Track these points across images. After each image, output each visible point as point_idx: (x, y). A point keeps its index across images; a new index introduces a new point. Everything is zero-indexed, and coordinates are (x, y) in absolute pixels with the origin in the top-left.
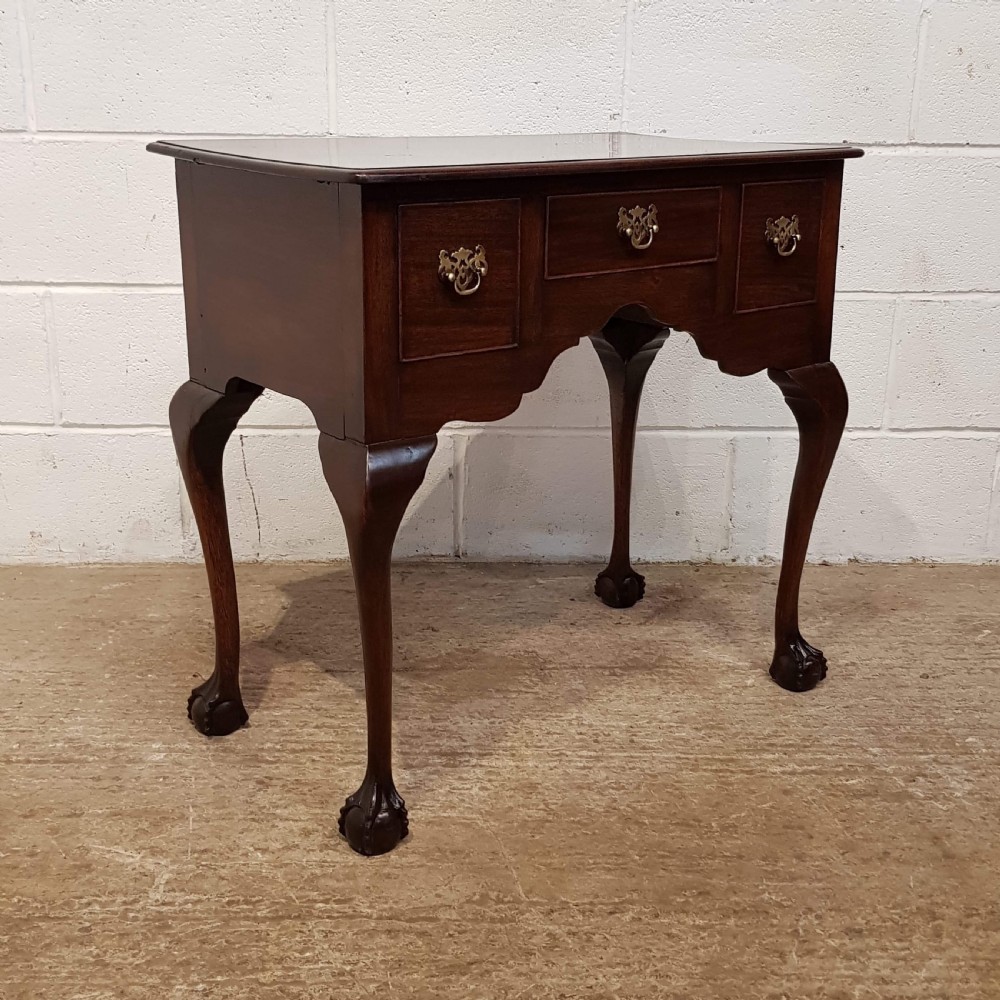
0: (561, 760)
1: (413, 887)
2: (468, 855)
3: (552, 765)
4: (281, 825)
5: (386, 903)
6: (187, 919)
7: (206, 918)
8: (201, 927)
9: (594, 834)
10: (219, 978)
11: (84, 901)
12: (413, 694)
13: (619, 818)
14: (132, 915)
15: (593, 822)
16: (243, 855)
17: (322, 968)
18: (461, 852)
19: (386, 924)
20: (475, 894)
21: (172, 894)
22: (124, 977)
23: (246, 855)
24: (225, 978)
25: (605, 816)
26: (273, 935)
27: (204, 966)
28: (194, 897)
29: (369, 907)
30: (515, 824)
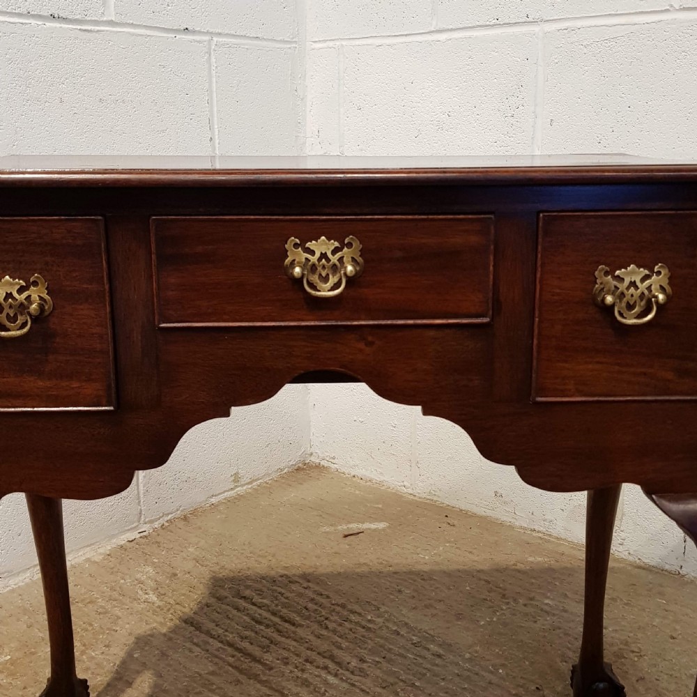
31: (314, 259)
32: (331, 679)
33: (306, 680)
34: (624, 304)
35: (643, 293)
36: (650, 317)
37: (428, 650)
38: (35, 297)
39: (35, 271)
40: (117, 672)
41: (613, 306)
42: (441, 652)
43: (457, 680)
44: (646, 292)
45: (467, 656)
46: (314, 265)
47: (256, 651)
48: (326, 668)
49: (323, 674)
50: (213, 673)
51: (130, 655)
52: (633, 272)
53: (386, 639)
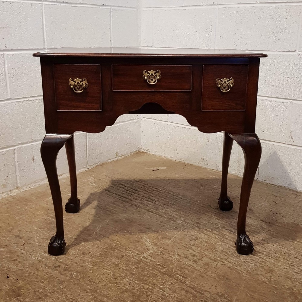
0: (290, 267)
1: (206, 283)
2: (231, 281)
3: (286, 267)
4: (190, 250)
5: (194, 283)
6: (145, 264)
7: (149, 266)
8: (146, 267)
9: (277, 293)
10: (136, 282)
11: (130, 249)
12: (264, 231)
13: (291, 292)
14: (135, 257)
15: (280, 290)
16: (173, 254)
17: (161, 292)
18: (229, 279)
19: (188, 289)
20: (220, 293)
21: (148, 256)
22: (118, 271)
23: (174, 254)
24: (138, 282)
25: (286, 290)
26: (159, 277)
27: (136, 277)
28: (152, 259)
29: (189, 282)
30: (254, 279)
31: (150, 75)
32: (149, 203)
33: (142, 203)
34: (223, 87)
35: (227, 85)
36: (229, 90)
37: (178, 197)
38: (84, 83)
39: (84, 77)
40: (87, 201)
41: (220, 87)
42: (181, 197)
43: (186, 203)
44: (228, 84)
45: (189, 198)
47: (127, 197)
48: (148, 200)
49: (147, 202)
50: (115, 201)
51: (89, 197)
52: (225, 80)
53: (166, 194)
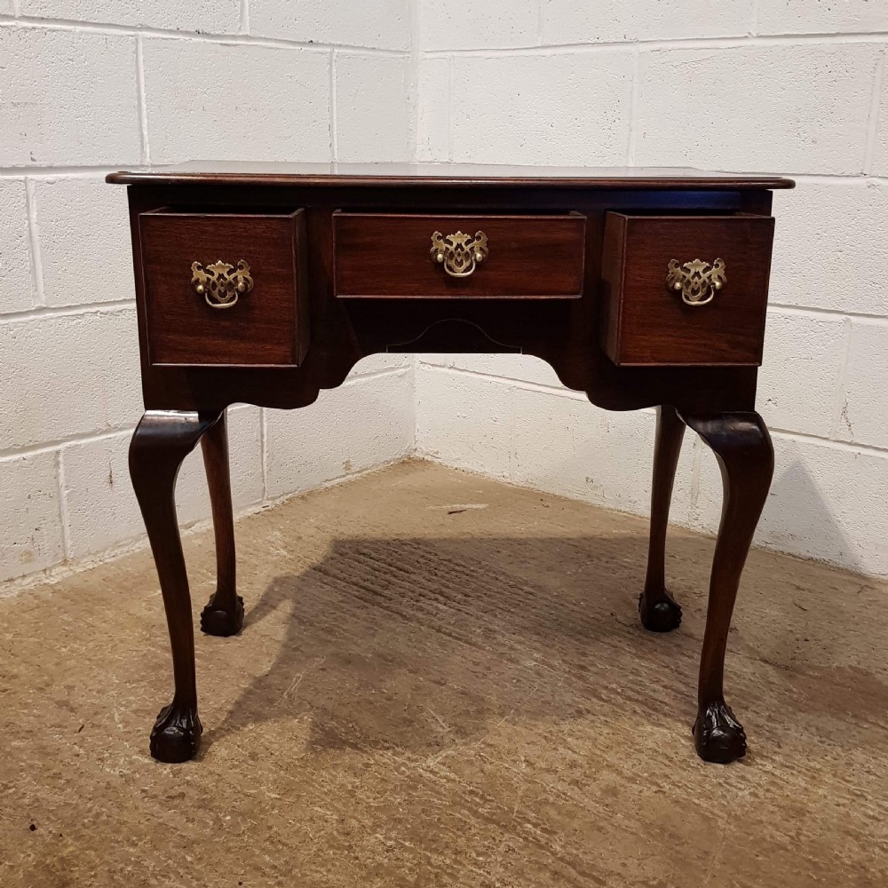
0: (853, 801)
1: (610, 848)
2: (683, 844)
3: (841, 801)
4: (561, 750)
5: (577, 849)
6: (432, 790)
7: (445, 796)
8: (435, 800)
9: (819, 880)
10: (407, 844)
11: (387, 745)
12: (772, 691)
13: (859, 878)
14: (403, 769)
15: (829, 870)
16: (513, 761)
17: (480, 875)
18: (679, 838)
19: (559, 866)
20: (654, 879)
21: (442, 767)
22: (355, 810)
23: (514, 761)
24: (412, 846)
25: (846, 870)
26: (473, 831)
27: (407, 829)
28: (452, 776)
29: (562, 846)
30: (751, 838)
31: (452, 248)
32: (441, 607)
33: (421, 607)
34: (690, 291)
35: (705, 281)
36: (709, 300)
37: (522, 590)
38: (240, 277)
39: (241, 257)
40: (262, 600)
41: (681, 290)
42: (531, 590)
43: (546, 609)
44: (707, 281)
45: (555, 594)
46: (452, 252)
47: (378, 589)
48: (436, 600)
49: (435, 603)
50: (342, 602)
51: (271, 589)
52: (697, 265)
53: (487, 583)
